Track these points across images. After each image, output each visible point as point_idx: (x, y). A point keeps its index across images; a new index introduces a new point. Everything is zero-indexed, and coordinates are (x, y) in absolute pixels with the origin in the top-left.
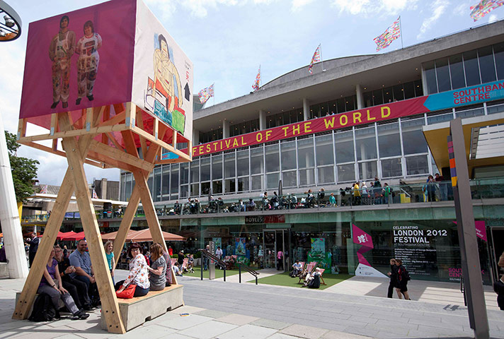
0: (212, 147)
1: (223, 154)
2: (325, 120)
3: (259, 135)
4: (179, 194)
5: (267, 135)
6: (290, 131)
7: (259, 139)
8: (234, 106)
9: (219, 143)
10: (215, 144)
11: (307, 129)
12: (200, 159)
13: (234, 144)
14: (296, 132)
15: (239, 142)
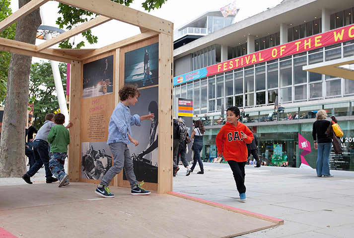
0: (234, 63)
1: (244, 70)
2: (335, 33)
3: (275, 51)
4: (207, 108)
5: (282, 51)
6: (302, 45)
7: (274, 55)
8: (253, 22)
9: (240, 60)
10: (237, 60)
11: (318, 43)
12: (224, 75)
13: (253, 60)
14: (307, 46)
15: (257, 58)
